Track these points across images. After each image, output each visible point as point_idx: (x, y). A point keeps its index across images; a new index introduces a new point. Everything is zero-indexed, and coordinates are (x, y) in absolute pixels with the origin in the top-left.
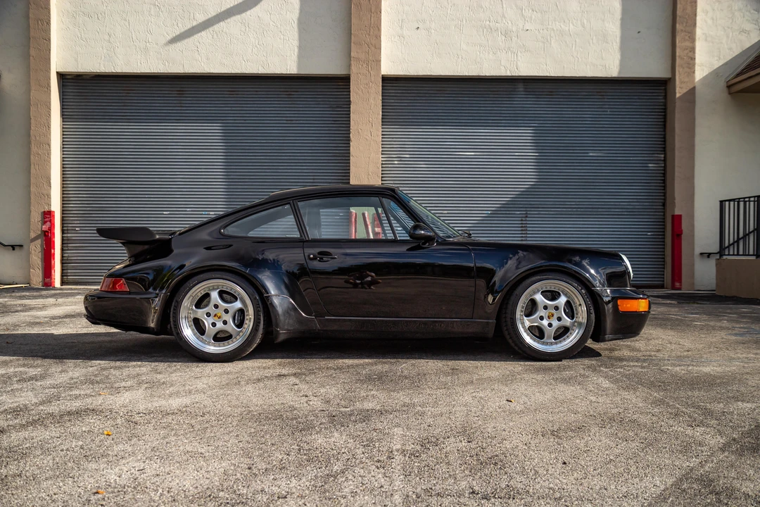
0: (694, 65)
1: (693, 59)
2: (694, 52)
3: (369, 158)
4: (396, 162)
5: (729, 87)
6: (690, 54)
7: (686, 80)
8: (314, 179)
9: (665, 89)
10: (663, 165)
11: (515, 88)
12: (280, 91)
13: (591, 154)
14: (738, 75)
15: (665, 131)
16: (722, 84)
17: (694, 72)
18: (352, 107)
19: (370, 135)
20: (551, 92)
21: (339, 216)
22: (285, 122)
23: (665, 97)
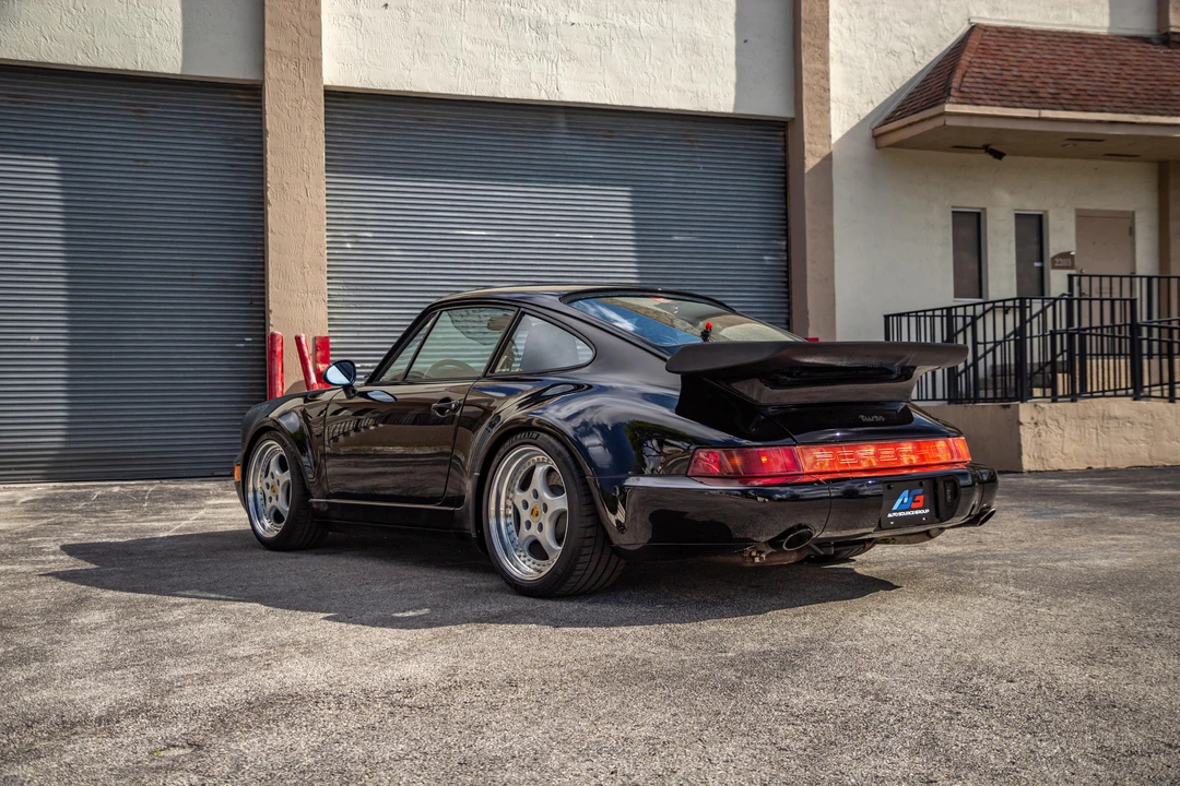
0: (828, 100)
1: (827, 90)
2: (828, 80)
3: (304, 236)
4: (348, 246)
5: (876, 137)
6: (823, 82)
7: (818, 122)
8: (193, 274)
9: (785, 136)
10: (785, 258)
11: (552, 122)
12: (121, 104)
13: (676, 238)
14: (888, 120)
15: (786, 203)
16: (867, 133)
17: (829, 112)
18: (270, 142)
19: (304, 194)
20: (611, 131)
21: (244, 342)
22: (132, 163)
23: (785, 149)
